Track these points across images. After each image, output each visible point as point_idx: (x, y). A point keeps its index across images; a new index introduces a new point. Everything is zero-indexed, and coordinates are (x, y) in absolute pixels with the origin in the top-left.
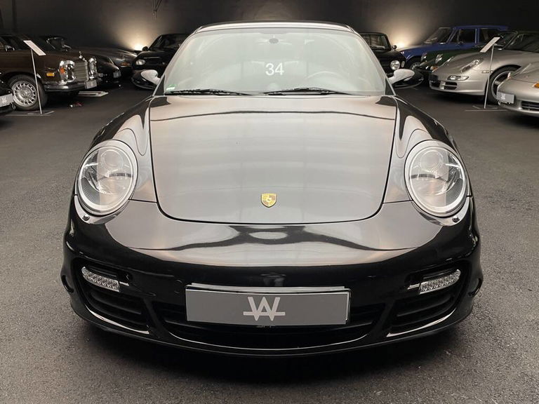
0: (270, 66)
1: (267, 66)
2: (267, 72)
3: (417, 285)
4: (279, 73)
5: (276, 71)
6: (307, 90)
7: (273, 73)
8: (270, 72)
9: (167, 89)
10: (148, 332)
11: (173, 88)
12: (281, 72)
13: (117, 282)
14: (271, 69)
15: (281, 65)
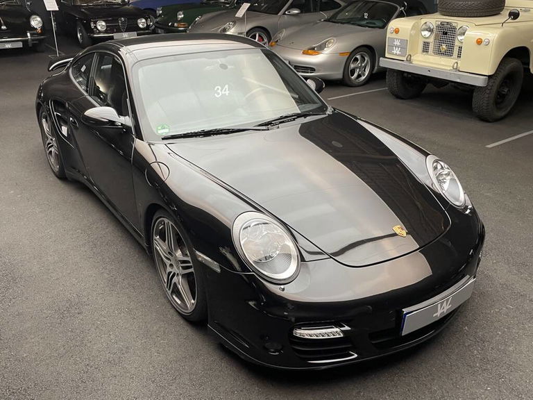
0: (218, 89)
2: (216, 95)
4: (225, 94)
5: (223, 92)
7: (220, 95)
9: (159, 132)
10: (356, 356)
11: (167, 131)
12: (227, 92)
13: (338, 330)
14: (219, 91)
15: (226, 86)
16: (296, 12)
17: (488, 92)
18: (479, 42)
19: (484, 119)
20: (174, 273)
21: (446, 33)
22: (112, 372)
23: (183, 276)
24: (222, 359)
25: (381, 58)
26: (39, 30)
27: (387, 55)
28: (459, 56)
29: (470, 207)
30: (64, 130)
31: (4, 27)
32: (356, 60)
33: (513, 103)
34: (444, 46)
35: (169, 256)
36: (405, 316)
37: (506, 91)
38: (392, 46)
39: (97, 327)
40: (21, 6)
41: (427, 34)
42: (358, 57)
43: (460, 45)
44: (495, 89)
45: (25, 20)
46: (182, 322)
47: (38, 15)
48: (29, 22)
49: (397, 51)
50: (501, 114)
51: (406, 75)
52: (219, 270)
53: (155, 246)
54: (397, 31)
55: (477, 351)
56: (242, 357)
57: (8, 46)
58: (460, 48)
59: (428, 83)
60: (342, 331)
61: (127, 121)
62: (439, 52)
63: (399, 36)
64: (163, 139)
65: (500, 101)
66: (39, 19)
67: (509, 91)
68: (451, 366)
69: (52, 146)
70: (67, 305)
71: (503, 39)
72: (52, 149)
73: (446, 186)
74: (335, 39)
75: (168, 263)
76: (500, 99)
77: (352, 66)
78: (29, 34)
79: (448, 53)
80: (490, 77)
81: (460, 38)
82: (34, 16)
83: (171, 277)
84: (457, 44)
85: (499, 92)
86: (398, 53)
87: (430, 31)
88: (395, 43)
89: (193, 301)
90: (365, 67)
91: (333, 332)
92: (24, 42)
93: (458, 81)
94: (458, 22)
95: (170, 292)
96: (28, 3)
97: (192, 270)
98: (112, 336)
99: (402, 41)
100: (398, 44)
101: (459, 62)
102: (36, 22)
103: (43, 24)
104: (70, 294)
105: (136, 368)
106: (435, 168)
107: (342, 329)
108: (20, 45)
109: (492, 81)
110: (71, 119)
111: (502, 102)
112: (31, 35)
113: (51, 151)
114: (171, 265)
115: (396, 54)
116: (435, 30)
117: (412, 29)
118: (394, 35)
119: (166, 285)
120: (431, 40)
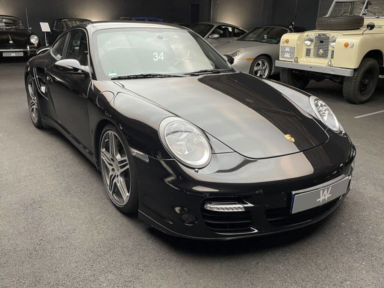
0: (156, 55)
1: (154, 54)
2: (154, 59)
4: (161, 59)
8: (156, 58)
9: (110, 75)
10: (256, 231)
11: (115, 74)
12: (162, 58)
13: (241, 206)
14: (156, 56)
15: (162, 53)
16: (216, 36)
17: (354, 81)
18: (346, 45)
19: (352, 102)
20: (115, 175)
21: (322, 42)
22: (59, 245)
23: (122, 174)
24: (149, 238)
25: (276, 61)
26: (36, 45)
27: (280, 59)
28: (332, 57)
29: (344, 132)
30: (43, 89)
31: (11, 42)
32: (259, 64)
33: (373, 91)
34: (321, 51)
35: (112, 163)
36: (294, 197)
37: (367, 81)
38: (284, 52)
39: (52, 216)
40: (25, 30)
41: (309, 43)
42: (260, 62)
43: (333, 49)
44: (359, 79)
45: (27, 38)
46: (119, 214)
47: (36, 35)
48: (29, 40)
49: (287, 55)
50: (365, 98)
51: (294, 71)
52: (147, 161)
53: (102, 157)
54: (287, 41)
55: (353, 238)
56: (164, 232)
57: (13, 55)
58: (333, 51)
59: (311, 79)
60: (245, 207)
61: (87, 69)
62: (318, 55)
63: (290, 44)
64: (112, 79)
65: (363, 89)
66: (36, 37)
67: (369, 81)
68: (332, 248)
69: (34, 104)
70: (32, 202)
71: (363, 44)
72: (34, 107)
73: (325, 118)
74: (244, 49)
75: (110, 168)
76: (363, 87)
77: (256, 68)
78: (28, 47)
79: (325, 56)
80: (355, 70)
81: (332, 44)
82: (32, 36)
83: (112, 178)
84: (330, 48)
85: (361, 82)
86: (288, 56)
87: (310, 41)
88: (286, 50)
89: (128, 194)
90: (265, 70)
91: (237, 207)
92: (25, 53)
93: (332, 73)
94: (331, 34)
95: (111, 193)
96: (30, 29)
97: (128, 167)
98: (63, 223)
99: (291, 48)
100: (288, 50)
101: (332, 61)
102: (34, 40)
103: (39, 41)
104: (35, 195)
105: (79, 243)
106: (317, 105)
107: (245, 205)
108: (22, 54)
109: (357, 73)
110: (48, 78)
111: (364, 90)
112: (30, 48)
113: (33, 108)
114: (113, 170)
115: (287, 58)
116: (314, 40)
117: (298, 40)
118: (285, 44)
119: (108, 188)
120: (312, 47)
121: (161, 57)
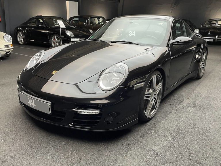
3: (77, 110)
5: (133, 34)
6: (124, 42)
7: (131, 35)
8: (130, 35)
14: (131, 33)
15: (134, 32)
108: (212, 40)
121: (134, 34)
